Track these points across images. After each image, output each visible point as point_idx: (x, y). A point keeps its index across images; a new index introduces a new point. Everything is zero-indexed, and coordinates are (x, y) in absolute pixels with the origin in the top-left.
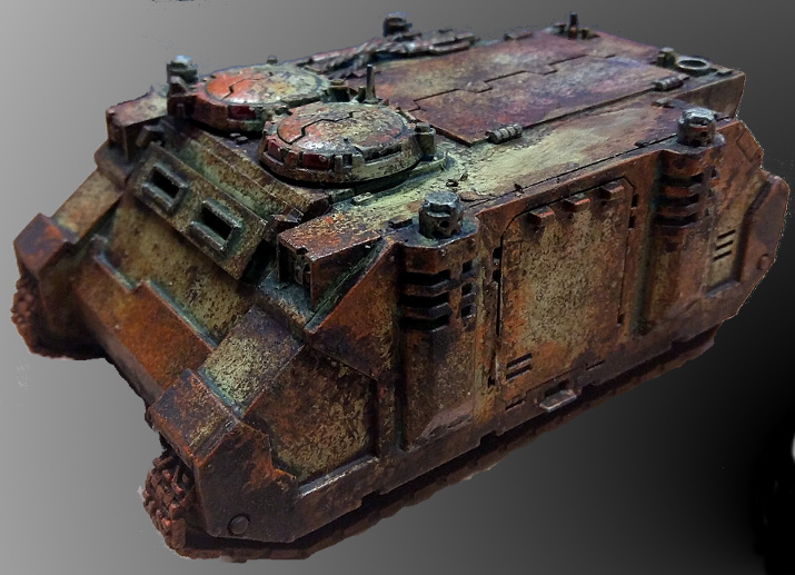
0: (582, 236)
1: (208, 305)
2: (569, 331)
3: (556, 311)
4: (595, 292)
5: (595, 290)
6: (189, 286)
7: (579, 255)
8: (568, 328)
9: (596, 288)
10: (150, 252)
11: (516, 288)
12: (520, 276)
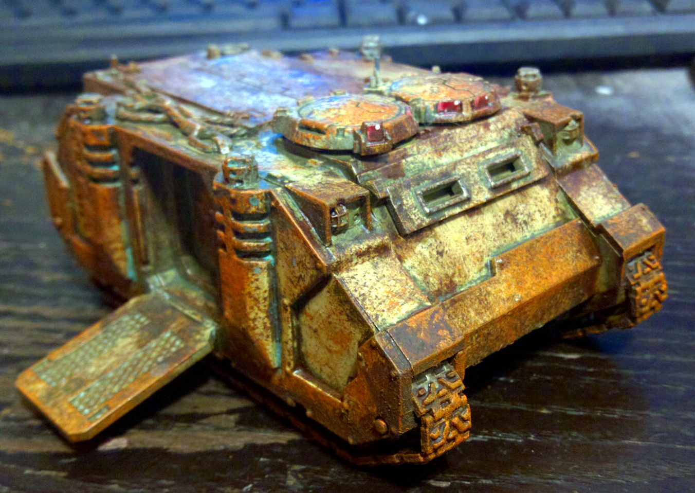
1: (537, 216)
6: (516, 223)
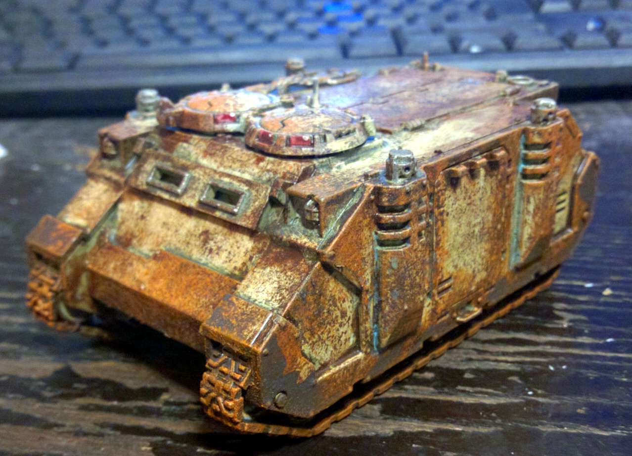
0: (480, 188)
1: (224, 255)
2: (474, 261)
3: (466, 244)
4: (488, 232)
5: (488, 230)
6: (204, 245)
7: (478, 203)
8: (473, 258)
9: (489, 228)
10: (159, 228)
11: (443, 225)
12: (445, 217)
